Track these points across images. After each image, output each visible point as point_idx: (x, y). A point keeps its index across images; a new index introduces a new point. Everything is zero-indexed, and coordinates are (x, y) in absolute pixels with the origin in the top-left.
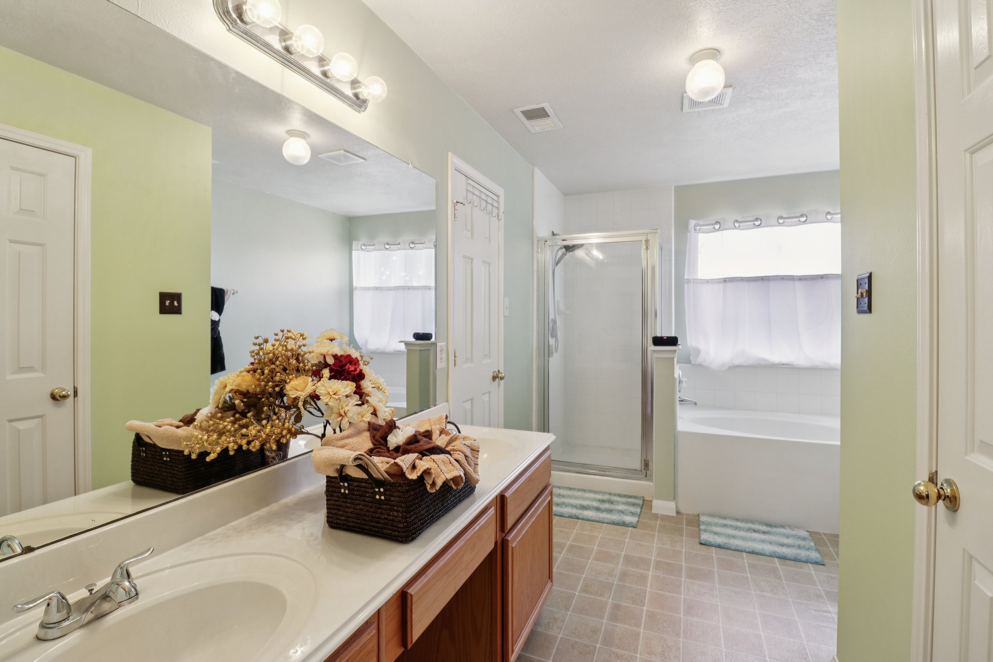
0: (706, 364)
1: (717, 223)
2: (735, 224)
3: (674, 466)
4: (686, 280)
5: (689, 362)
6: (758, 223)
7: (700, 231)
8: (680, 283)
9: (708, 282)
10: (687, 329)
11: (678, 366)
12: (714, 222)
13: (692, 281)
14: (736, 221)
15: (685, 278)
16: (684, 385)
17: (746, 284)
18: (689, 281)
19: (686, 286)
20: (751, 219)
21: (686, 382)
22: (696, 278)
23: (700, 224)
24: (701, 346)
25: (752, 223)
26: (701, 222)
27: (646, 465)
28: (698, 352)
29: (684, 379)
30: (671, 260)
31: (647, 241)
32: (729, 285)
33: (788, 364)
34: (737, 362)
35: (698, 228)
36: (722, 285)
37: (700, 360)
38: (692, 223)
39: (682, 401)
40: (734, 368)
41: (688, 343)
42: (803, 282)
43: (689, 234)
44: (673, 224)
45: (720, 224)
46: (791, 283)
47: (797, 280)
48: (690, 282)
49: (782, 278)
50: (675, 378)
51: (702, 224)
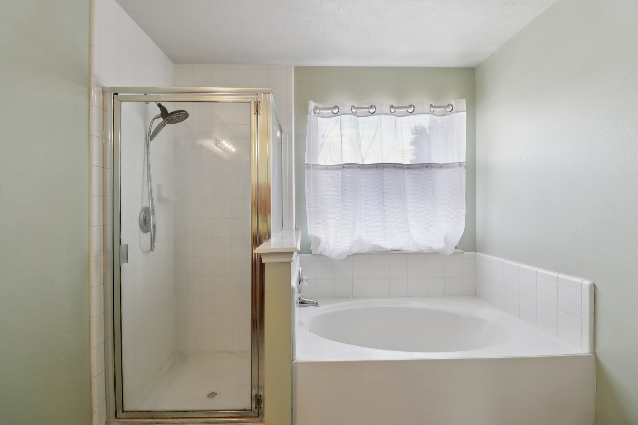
0: (326, 254)
1: (336, 107)
2: (353, 110)
3: (292, 411)
4: (305, 165)
5: (310, 252)
6: (372, 110)
7: (319, 115)
8: (301, 167)
9: (327, 168)
10: (308, 218)
11: (298, 258)
12: (332, 107)
13: (312, 166)
14: (353, 107)
15: (305, 163)
16: (305, 283)
17: (362, 171)
18: (309, 166)
19: (306, 171)
20: (367, 106)
21: (306, 280)
22: (316, 164)
23: (319, 107)
24: (321, 235)
25: (367, 110)
26: (320, 106)
27: (258, 400)
28: (318, 241)
29: (304, 277)
30: (291, 144)
31: (258, 103)
32: (347, 171)
33: (398, 250)
34: (355, 251)
35: (318, 111)
36: (340, 171)
37: (320, 249)
38: (312, 105)
39: (302, 303)
40: (353, 257)
41: (309, 233)
42: (411, 171)
43: (308, 115)
44: (293, 105)
45: (338, 109)
46: (400, 171)
47: (405, 169)
48: (311, 167)
49: (394, 166)
50: (293, 289)
51: (321, 107)
